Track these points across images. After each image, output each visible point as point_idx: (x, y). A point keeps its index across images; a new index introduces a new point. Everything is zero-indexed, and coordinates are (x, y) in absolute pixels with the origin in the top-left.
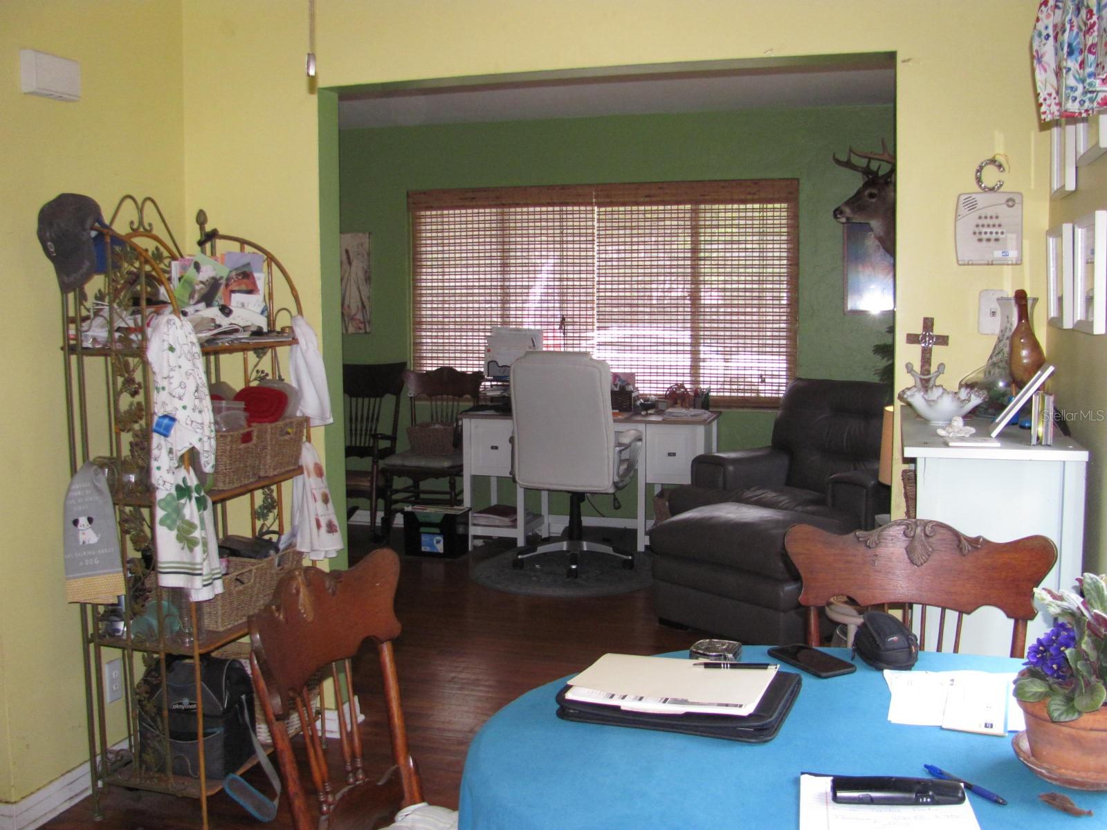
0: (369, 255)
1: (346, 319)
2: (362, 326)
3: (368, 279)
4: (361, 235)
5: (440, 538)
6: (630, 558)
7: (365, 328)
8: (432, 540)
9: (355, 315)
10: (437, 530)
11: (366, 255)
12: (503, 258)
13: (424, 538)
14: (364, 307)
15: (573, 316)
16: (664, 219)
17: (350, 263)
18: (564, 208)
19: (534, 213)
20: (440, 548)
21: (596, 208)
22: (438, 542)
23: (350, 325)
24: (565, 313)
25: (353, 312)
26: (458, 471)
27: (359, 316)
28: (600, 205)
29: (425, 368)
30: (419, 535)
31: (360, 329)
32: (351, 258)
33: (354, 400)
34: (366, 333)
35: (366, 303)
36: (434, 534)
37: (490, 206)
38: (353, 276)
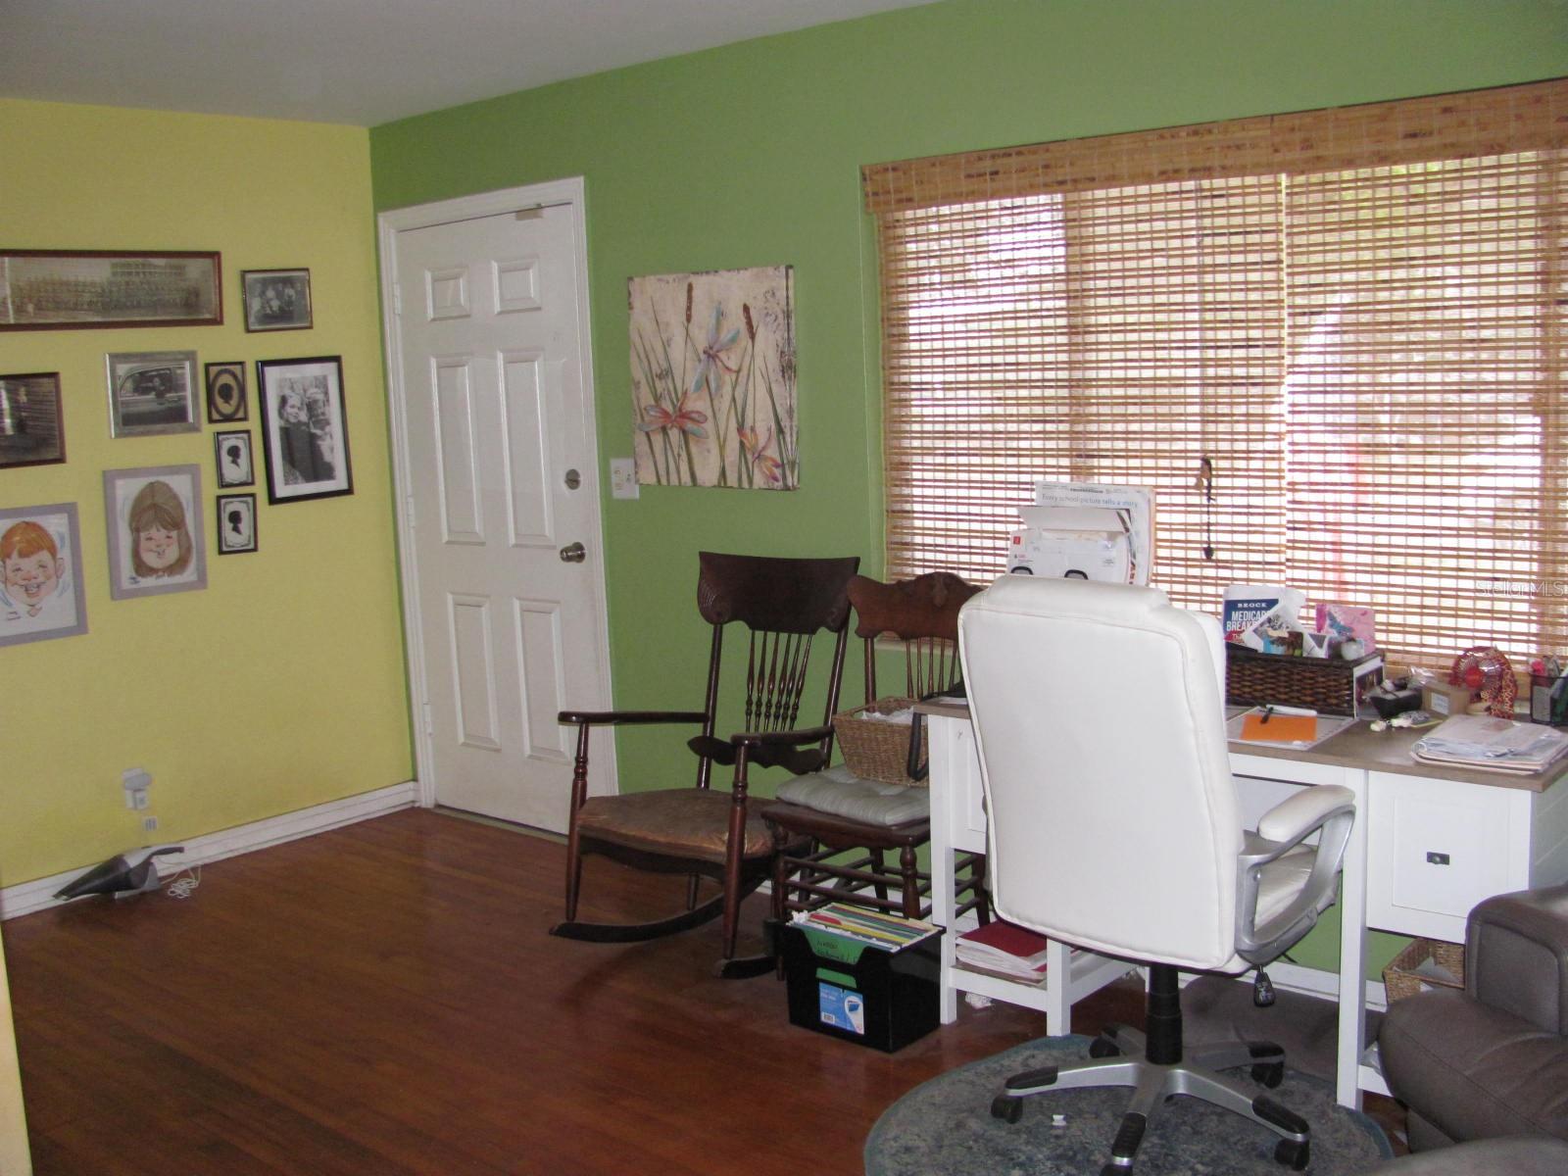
0: (788, 315)
1: (749, 457)
2: (778, 472)
3: (788, 369)
4: (770, 271)
5: (856, 999)
6: (1299, 1137)
7: (784, 477)
8: (842, 1001)
9: (764, 448)
10: (850, 981)
11: (781, 316)
12: (1070, 313)
13: (826, 994)
14: (781, 431)
15: (1232, 455)
16: (1459, 196)
17: (753, 336)
18: (1206, 184)
19: (1136, 200)
20: (857, 1022)
21: (1283, 179)
22: (853, 1008)
23: (756, 470)
24: (1211, 446)
25: (762, 442)
26: (918, 833)
27: (772, 452)
28: (1292, 170)
29: (909, 570)
30: (813, 985)
31: (776, 479)
32: (755, 324)
33: (759, 634)
34: (786, 488)
35: (786, 423)
36: (844, 987)
37: (1033, 190)
38: (759, 362)
